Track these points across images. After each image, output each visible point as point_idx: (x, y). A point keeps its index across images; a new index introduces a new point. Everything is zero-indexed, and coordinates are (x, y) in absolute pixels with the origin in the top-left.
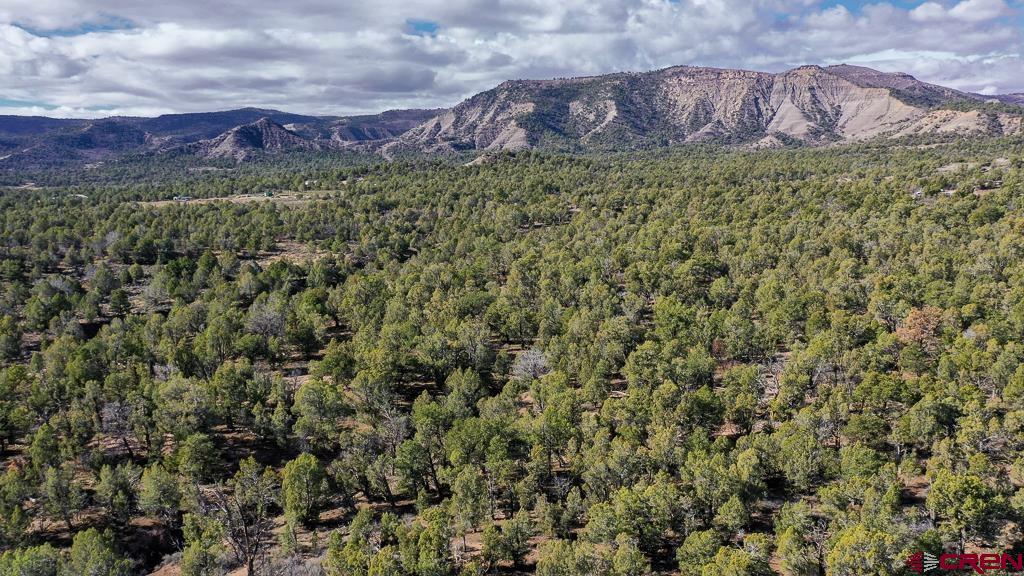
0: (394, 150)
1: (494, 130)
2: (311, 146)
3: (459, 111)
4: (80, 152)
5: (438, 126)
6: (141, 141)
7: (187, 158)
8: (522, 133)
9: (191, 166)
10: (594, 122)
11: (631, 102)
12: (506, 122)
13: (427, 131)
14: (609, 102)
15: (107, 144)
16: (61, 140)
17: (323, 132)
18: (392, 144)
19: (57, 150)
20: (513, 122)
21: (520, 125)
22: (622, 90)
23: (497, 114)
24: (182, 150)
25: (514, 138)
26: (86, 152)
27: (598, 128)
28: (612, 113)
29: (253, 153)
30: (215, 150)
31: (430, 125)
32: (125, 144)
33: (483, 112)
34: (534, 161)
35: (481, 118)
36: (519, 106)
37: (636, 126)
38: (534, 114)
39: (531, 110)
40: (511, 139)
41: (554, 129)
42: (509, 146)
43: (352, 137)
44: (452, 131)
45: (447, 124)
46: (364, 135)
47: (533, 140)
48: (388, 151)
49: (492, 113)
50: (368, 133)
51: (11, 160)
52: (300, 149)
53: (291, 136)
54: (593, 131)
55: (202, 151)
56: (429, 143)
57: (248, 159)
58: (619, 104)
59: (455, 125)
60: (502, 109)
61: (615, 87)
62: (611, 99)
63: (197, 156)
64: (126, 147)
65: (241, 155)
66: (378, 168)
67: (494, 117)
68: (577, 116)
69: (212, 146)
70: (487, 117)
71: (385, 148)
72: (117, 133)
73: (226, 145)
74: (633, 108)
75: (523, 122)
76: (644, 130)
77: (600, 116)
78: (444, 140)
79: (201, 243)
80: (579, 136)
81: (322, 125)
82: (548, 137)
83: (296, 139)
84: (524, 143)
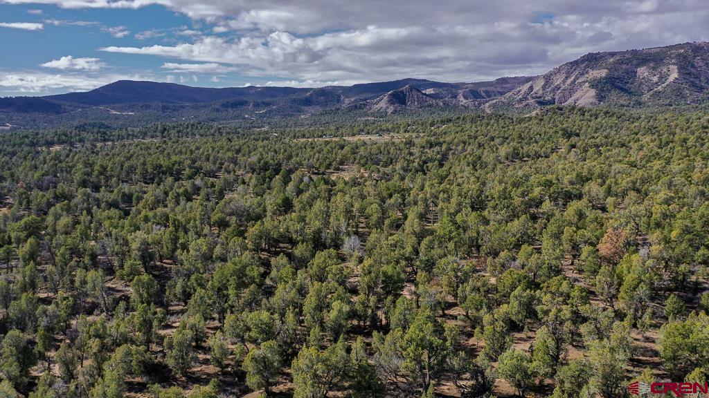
0: (494, 106)
1: (572, 89)
2: (437, 103)
3: (548, 78)
4: (303, 107)
5: (531, 88)
6: (338, 101)
7: (358, 111)
8: (593, 92)
9: (359, 117)
10: (656, 83)
11: (693, 66)
12: (581, 84)
13: (522, 92)
14: (671, 67)
15: (319, 103)
16: (294, 101)
17: (452, 93)
18: (494, 101)
19: (291, 107)
20: (587, 84)
21: (592, 86)
22: (685, 57)
23: (577, 78)
24: (356, 107)
25: (585, 97)
26: (306, 108)
27: (660, 87)
28: (674, 75)
29: (399, 108)
30: (376, 106)
31: (525, 88)
32: (329, 103)
33: (567, 78)
34: (576, 114)
35: (564, 82)
36: (595, 72)
37: (694, 85)
38: (606, 78)
39: (604, 75)
40: (583, 97)
41: (621, 89)
42: (581, 103)
43: (472, 97)
44: (541, 92)
45: (538, 87)
46: (480, 95)
47: (601, 97)
48: (489, 106)
49: (573, 78)
50: (483, 94)
51: (266, 113)
52: (430, 106)
53: (424, 97)
54: (656, 89)
55: (368, 107)
56: (520, 101)
57: (395, 112)
58: (680, 69)
59: (544, 87)
60: (582, 74)
61: (679, 55)
62: (674, 64)
63: (365, 110)
64: (329, 105)
65: (391, 109)
66: (459, 118)
67: (575, 80)
68: (643, 79)
69: (374, 104)
70: (569, 81)
71: (487, 105)
72: (327, 97)
73: (383, 103)
74: (693, 70)
75: (594, 84)
76: (702, 88)
77: (663, 78)
78: (533, 98)
79: (298, 164)
80: (643, 94)
81: (453, 88)
82: (614, 96)
83: (428, 99)
84: (594, 100)
